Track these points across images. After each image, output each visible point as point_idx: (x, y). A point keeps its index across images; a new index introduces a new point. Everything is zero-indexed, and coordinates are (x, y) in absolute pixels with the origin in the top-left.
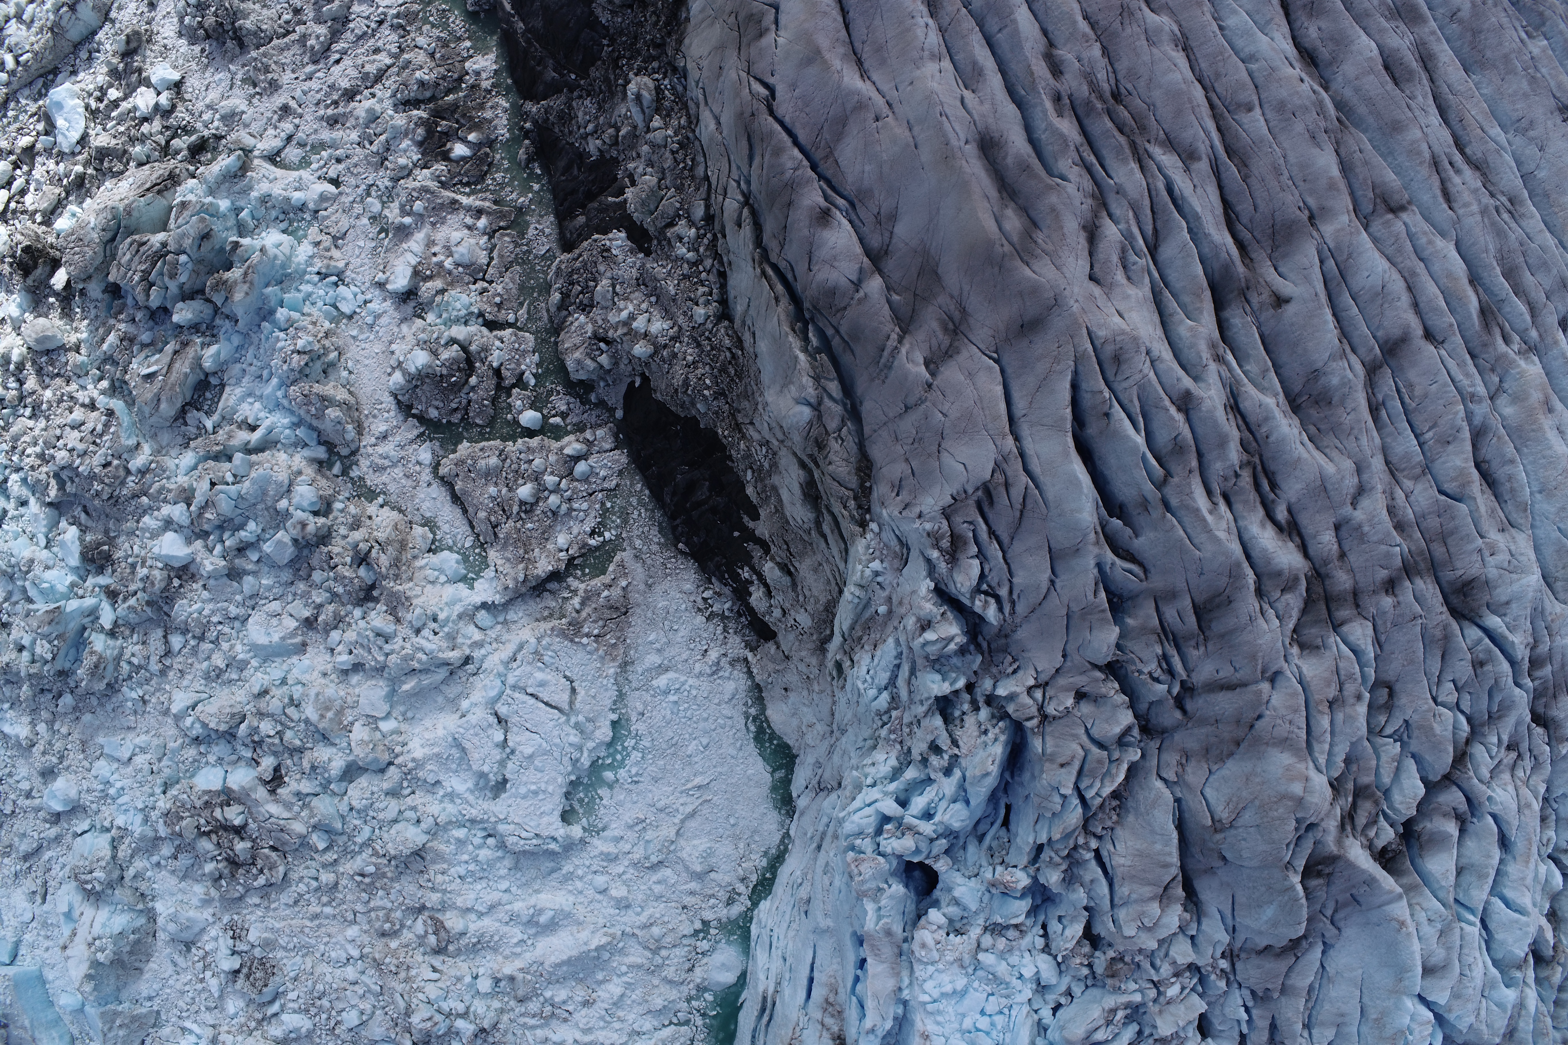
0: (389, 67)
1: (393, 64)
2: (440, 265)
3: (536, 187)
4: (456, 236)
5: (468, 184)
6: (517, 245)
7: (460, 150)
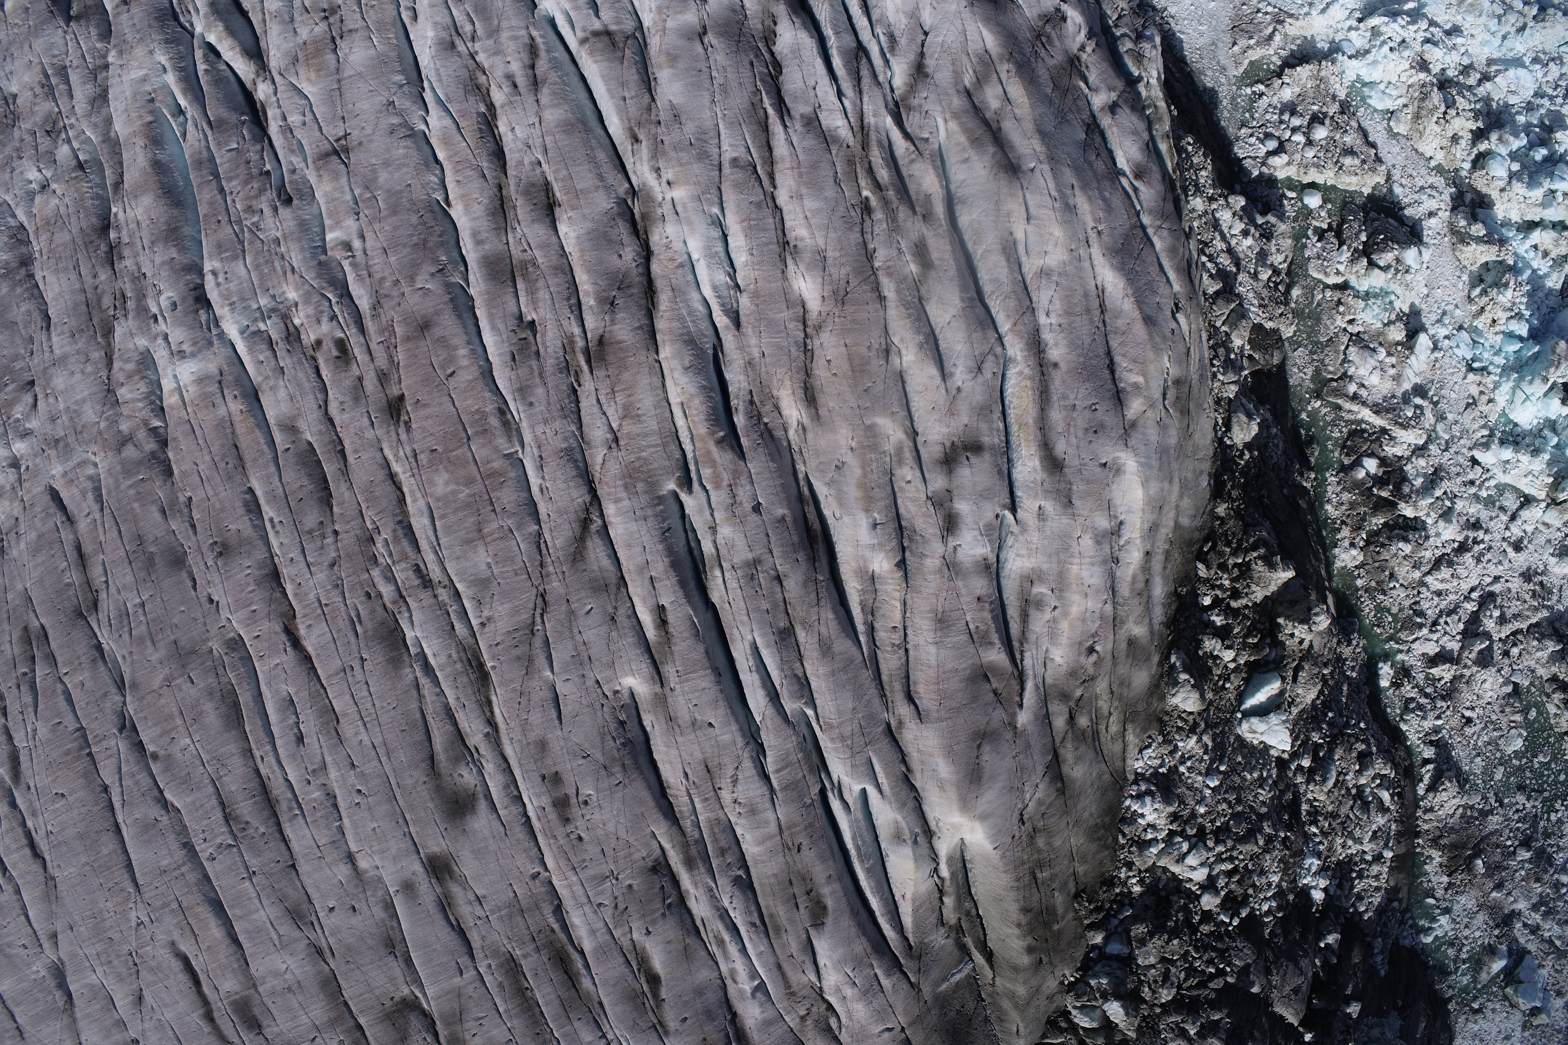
0: (1429, 573)
1: (1425, 575)
2: (1389, 354)
3: (1304, 416)
4: (1374, 380)
5: (1364, 431)
6: (1322, 361)
7: (1371, 465)
